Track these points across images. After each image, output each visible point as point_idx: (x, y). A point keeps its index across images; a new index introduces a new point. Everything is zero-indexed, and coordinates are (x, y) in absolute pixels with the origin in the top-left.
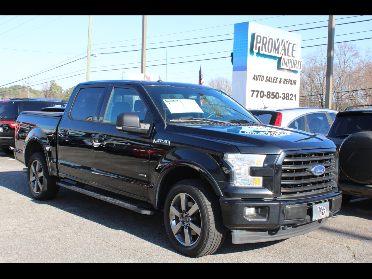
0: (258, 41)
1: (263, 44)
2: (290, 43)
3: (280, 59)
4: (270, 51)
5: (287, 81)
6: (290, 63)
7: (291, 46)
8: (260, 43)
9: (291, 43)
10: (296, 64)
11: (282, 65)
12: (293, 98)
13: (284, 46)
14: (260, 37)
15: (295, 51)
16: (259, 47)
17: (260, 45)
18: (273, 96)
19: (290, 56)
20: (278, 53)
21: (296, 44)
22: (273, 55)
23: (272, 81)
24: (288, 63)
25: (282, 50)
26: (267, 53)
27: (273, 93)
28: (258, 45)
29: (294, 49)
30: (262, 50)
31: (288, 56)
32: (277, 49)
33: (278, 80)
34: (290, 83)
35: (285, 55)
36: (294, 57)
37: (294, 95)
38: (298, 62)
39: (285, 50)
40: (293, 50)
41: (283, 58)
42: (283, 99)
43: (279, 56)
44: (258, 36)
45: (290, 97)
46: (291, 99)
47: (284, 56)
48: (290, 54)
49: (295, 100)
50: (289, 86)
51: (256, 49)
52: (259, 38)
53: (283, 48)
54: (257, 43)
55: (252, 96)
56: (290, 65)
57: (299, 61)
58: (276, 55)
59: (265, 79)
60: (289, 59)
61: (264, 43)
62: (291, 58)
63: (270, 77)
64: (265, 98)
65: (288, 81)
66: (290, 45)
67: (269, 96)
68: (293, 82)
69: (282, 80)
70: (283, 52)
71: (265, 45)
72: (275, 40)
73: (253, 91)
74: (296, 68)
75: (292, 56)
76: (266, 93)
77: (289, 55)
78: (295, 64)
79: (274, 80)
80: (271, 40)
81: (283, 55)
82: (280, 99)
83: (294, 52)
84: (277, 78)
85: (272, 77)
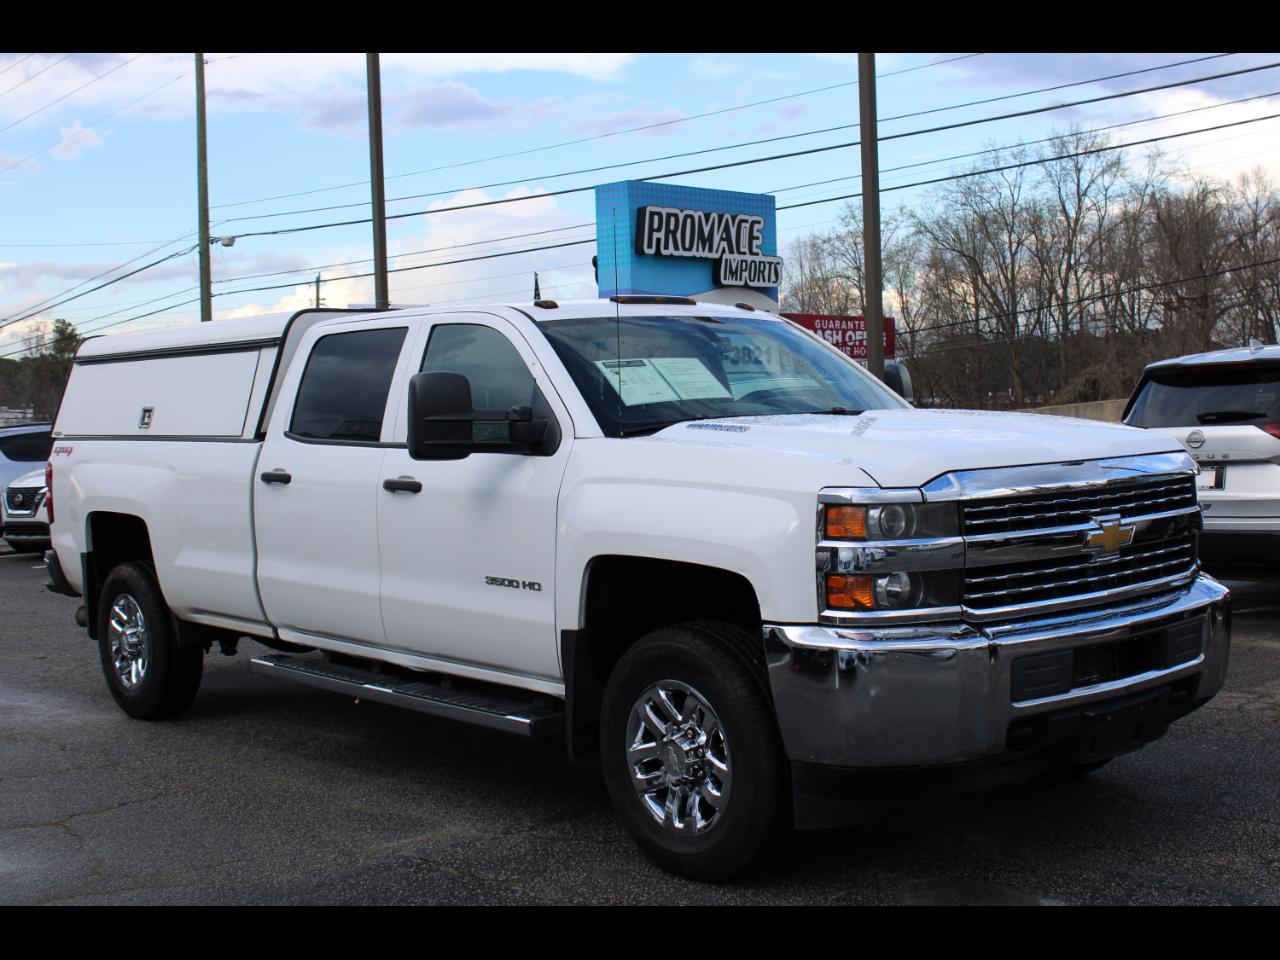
0: (656, 226)
1: (668, 232)
2: (741, 221)
3: (717, 263)
4: (687, 245)
6: (746, 270)
7: (745, 227)
8: (659, 230)
9: (746, 221)
10: (763, 272)
11: (725, 279)
12: (764, 358)
13: (727, 229)
14: (659, 214)
15: (756, 238)
16: (658, 240)
17: (659, 235)
19: (744, 253)
20: (710, 250)
21: (757, 222)
22: (698, 255)
24: (741, 270)
25: (722, 239)
26: (680, 253)
28: (656, 235)
29: (756, 234)
30: (666, 247)
31: (739, 253)
32: (707, 241)
35: (731, 252)
36: (757, 254)
37: (764, 349)
38: (767, 266)
39: (728, 239)
40: (752, 238)
41: (726, 260)
42: (736, 361)
43: (715, 255)
44: (653, 213)
45: (754, 355)
47: (727, 256)
48: (744, 248)
49: (770, 361)
51: (650, 246)
52: (656, 217)
53: (724, 236)
54: (652, 230)
56: (745, 274)
57: (770, 263)
58: (706, 254)
60: (742, 261)
61: (672, 227)
62: (749, 258)
66: (743, 225)
70: (724, 244)
71: (674, 232)
72: (700, 217)
74: (764, 281)
75: (752, 253)
77: (742, 250)
78: (760, 271)
80: (689, 220)
81: (724, 251)
82: (727, 362)
83: (754, 241)
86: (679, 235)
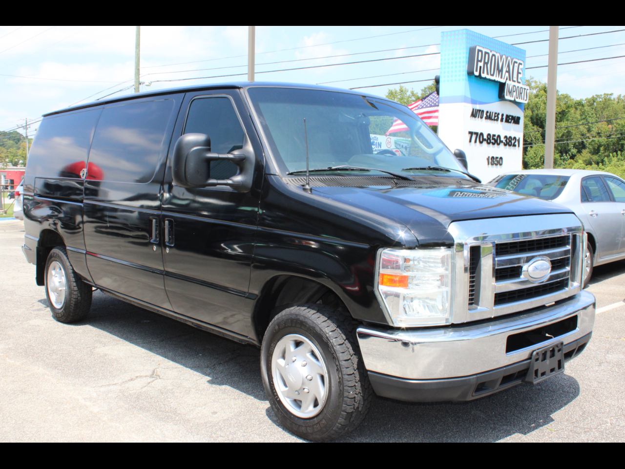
0: (480, 59)
1: (485, 63)
2: (515, 62)
3: (503, 85)
4: (492, 73)
5: (509, 119)
6: (515, 91)
8: (481, 61)
9: (517, 63)
10: (521, 93)
11: (506, 95)
12: (517, 143)
13: (509, 66)
14: (481, 51)
15: (520, 73)
16: (480, 67)
17: (481, 64)
18: (493, 141)
19: (515, 81)
20: (501, 78)
21: (521, 64)
22: (496, 80)
23: (493, 118)
24: (513, 91)
25: (506, 72)
26: (489, 77)
27: (494, 135)
28: (479, 64)
29: (520, 71)
30: (483, 73)
31: (513, 81)
32: (500, 71)
33: (500, 117)
34: (512, 121)
35: (510, 80)
36: (519, 83)
37: (517, 139)
38: (523, 90)
39: (509, 72)
40: (518, 73)
41: (508, 84)
42: (505, 145)
43: (503, 81)
44: (479, 51)
45: (513, 142)
46: (514, 145)
47: (508, 82)
48: (515, 79)
49: (519, 146)
50: (512, 125)
51: (476, 71)
52: (480, 53)
53: (507, 70)
54: (478, 61)
55: (470, 141)
56: (515, 94)
57: (525, 89)
58: (499, 79)
59: (485, 115)
60: (514, 86)
61: (486, 61)
62: (516, 84)
63: (490, 112)
64: (485, 143)
65: (510, 117)
66: (516, 65)
67: (489, 141)
68: (516, 120)
69: (504, 117)
70: (507, 74)
71: (487, 63)
72: (498, 57)
73: (471, 133)
74: (522, 99)
76: (485, 137)
79: (495, 116)
80: (494, 57)
81: (507, 79)
82: (502, 145)
83: (519, 75)
84: (499, 114)
85: (493, 113)
86: (489, 65)
